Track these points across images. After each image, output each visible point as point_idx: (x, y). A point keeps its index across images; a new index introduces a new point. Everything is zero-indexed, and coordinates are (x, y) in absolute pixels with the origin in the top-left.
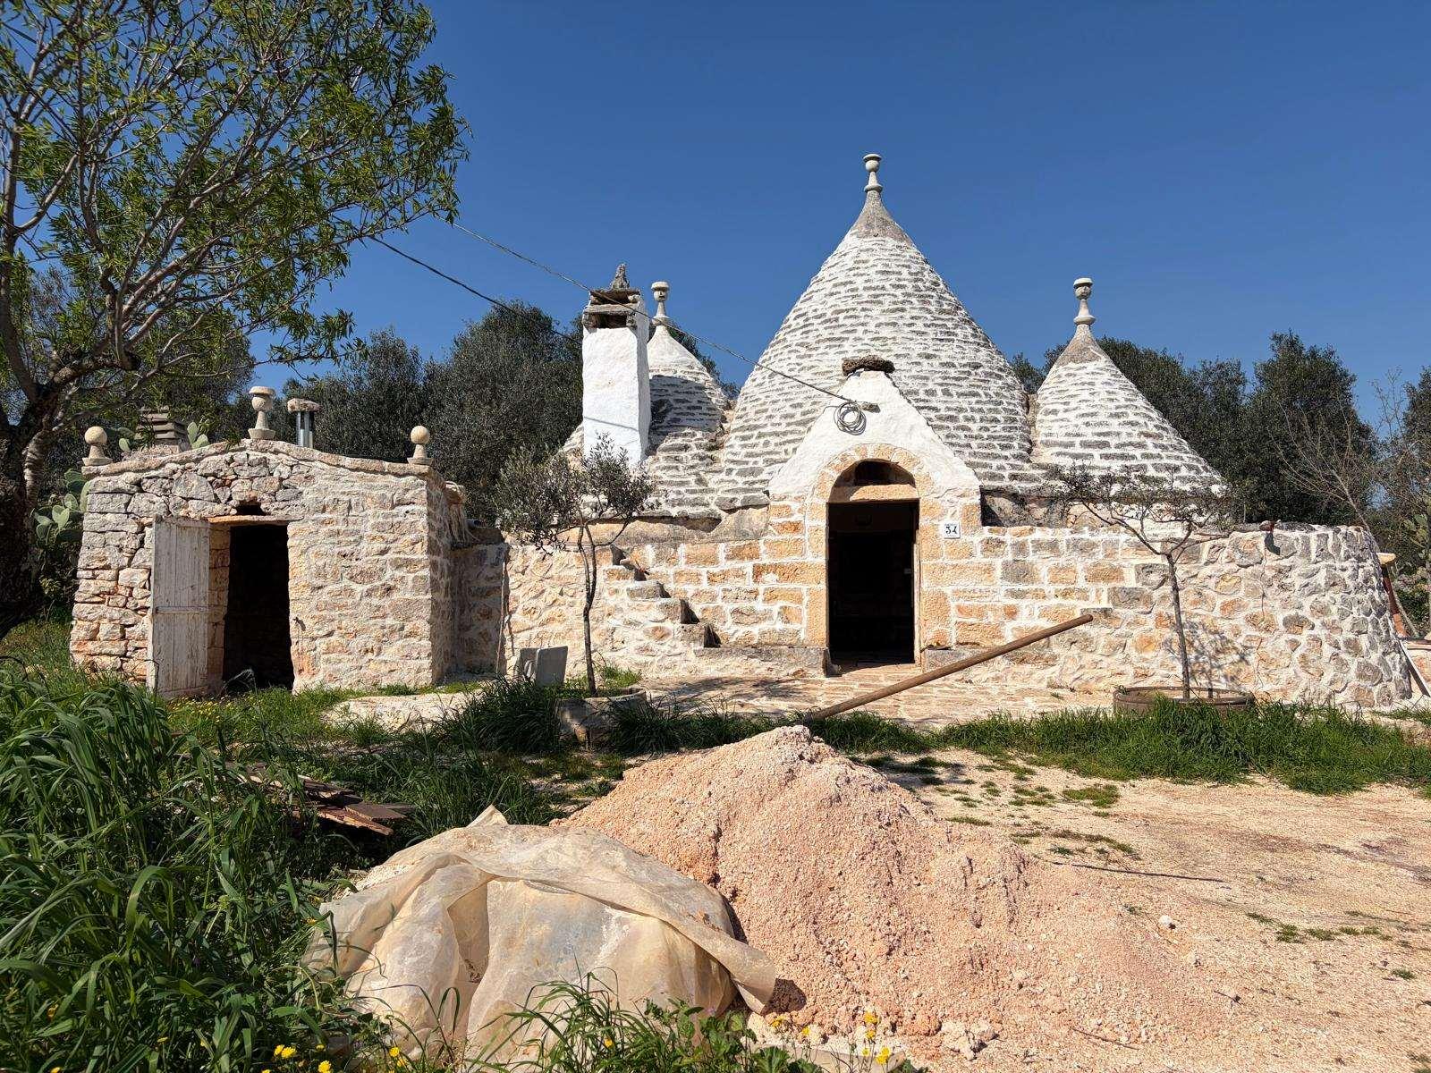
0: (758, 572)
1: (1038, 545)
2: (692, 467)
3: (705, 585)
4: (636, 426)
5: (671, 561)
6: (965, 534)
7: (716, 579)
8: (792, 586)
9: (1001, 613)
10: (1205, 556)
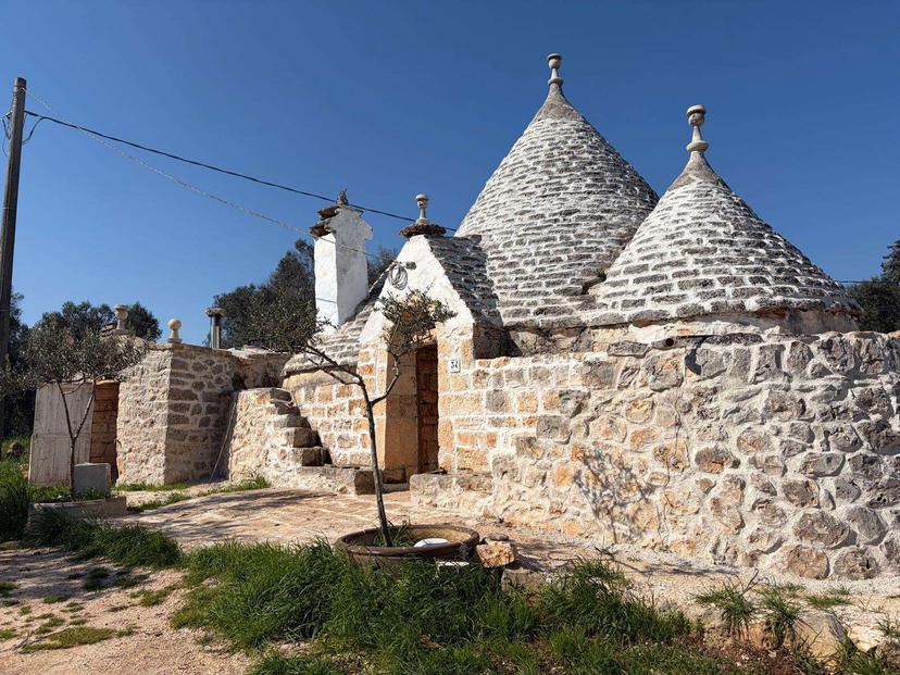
0: (351, 406)
1: (510, 375)
3: (326, 417)
5: (311, 399)
6: (463, 367)
7: (332, 412)
9: (485, 440)
10: (618, 380)
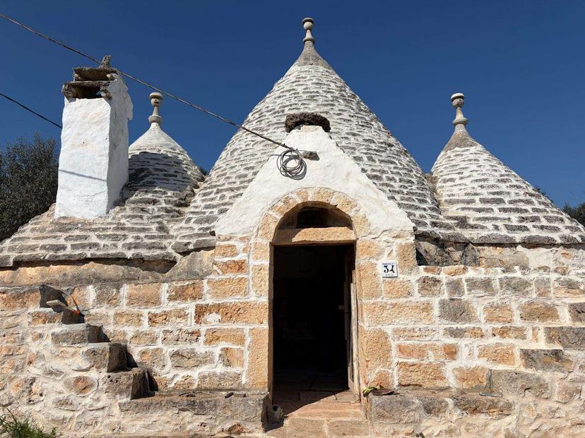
0: (201, 312)
1: (473, 284)
2: (158, 217)
3: (145, 326)
4: (105, 178)
5: (112, 301)
6: (402, 273)
7: (158, 319)
8: (235, 326)
9: (441, 353)
